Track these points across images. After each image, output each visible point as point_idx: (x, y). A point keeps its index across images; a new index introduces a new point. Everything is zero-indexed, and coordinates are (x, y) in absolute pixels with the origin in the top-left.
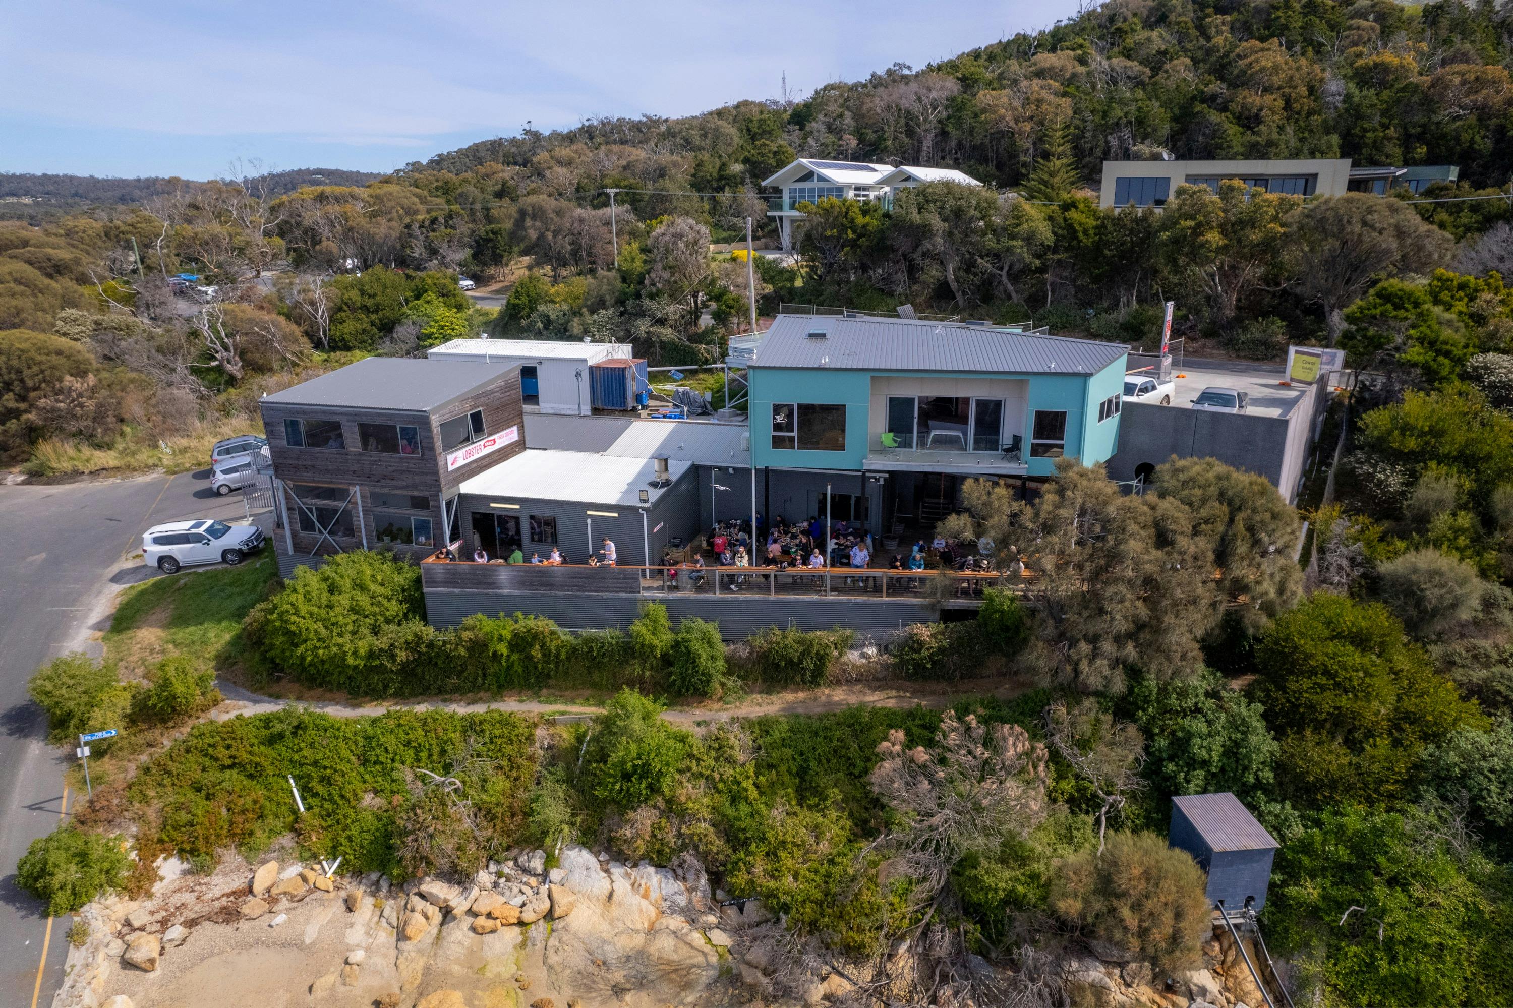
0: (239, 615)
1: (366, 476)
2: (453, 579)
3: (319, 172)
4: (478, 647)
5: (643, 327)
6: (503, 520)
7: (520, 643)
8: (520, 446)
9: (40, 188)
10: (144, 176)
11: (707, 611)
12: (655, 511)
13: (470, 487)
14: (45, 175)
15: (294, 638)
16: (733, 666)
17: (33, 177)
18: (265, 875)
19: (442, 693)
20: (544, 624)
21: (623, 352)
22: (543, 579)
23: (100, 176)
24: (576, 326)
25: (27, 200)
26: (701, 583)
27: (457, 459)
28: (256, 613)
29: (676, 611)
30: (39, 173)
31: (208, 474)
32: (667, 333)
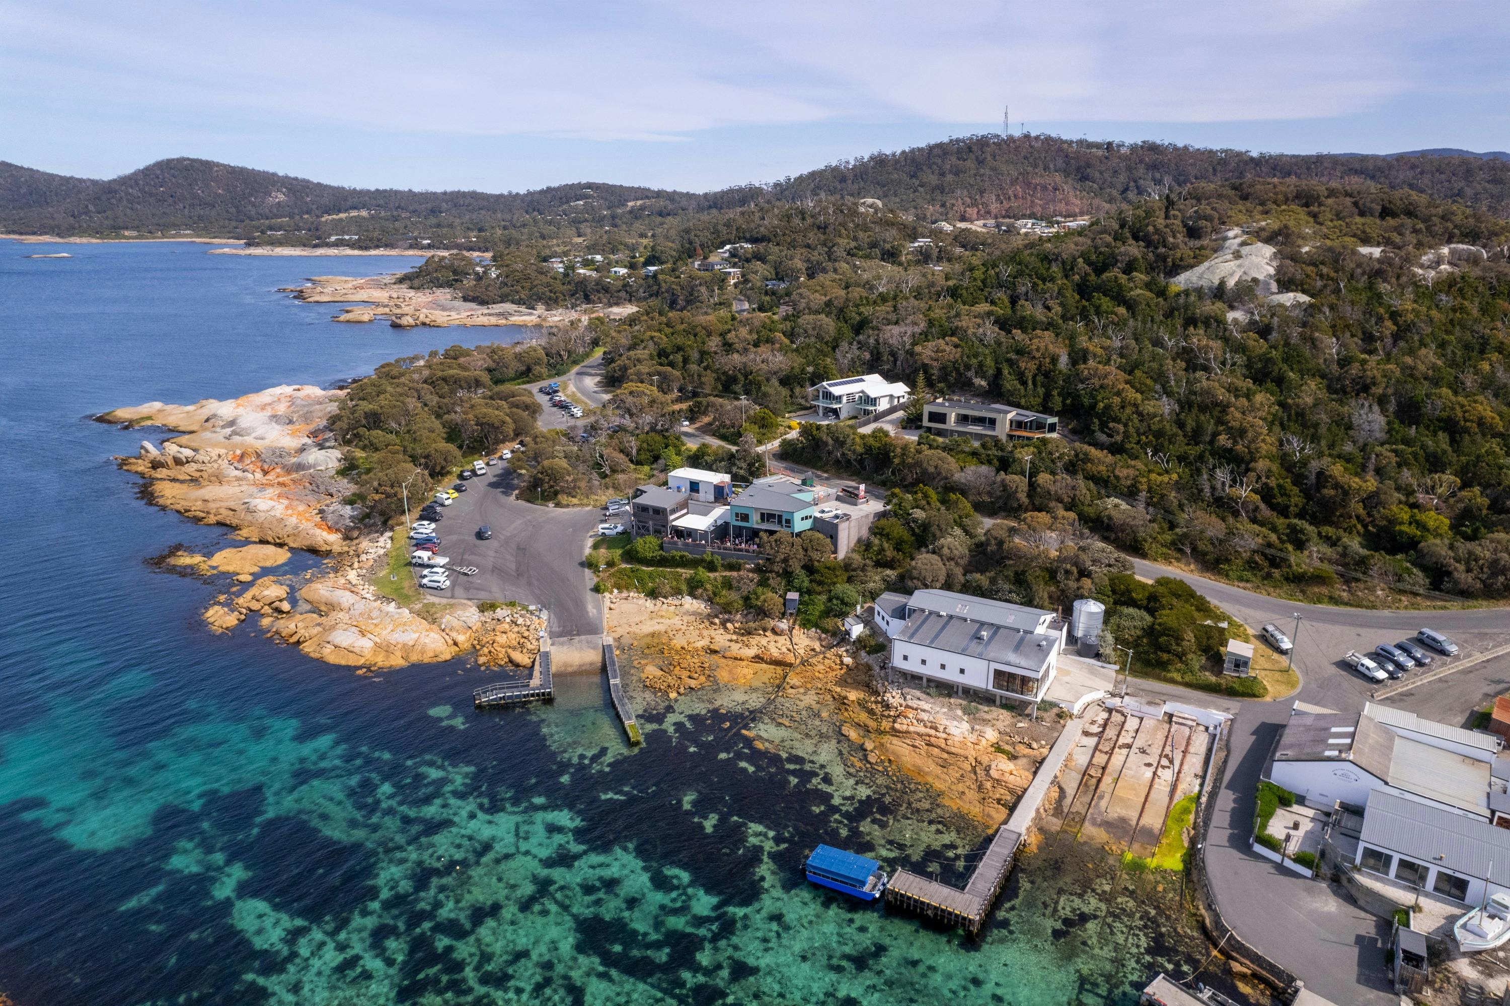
0: (623, 547)
1: (653, 520)
2: (669, 543)
3: (589, 186)
4: (673, 557)
5: (734, 469)
6: (682, 531)
7: (682, 557)
8: (687, 513)
9: (374, 202)
10: (449, 189)
11: (719, 554)
12: (712, 532)
13: (674, 523)
14: (377, 190)
15: (637, 552)
16: (723, 565)
17: (368, 192)
18: (632, 594)
19: (666, 566)
20: (686, 554)
21: (727, 478)
22: (687, 544)
23: (416, 189)
24: (714, 467)
25: (364, 213)
26: (719, 548)
27: (672, 517)
28: (629, 547)
29: (713, 553)
30: (373, 189)
31: (607, 509)
32: (742, 472)
